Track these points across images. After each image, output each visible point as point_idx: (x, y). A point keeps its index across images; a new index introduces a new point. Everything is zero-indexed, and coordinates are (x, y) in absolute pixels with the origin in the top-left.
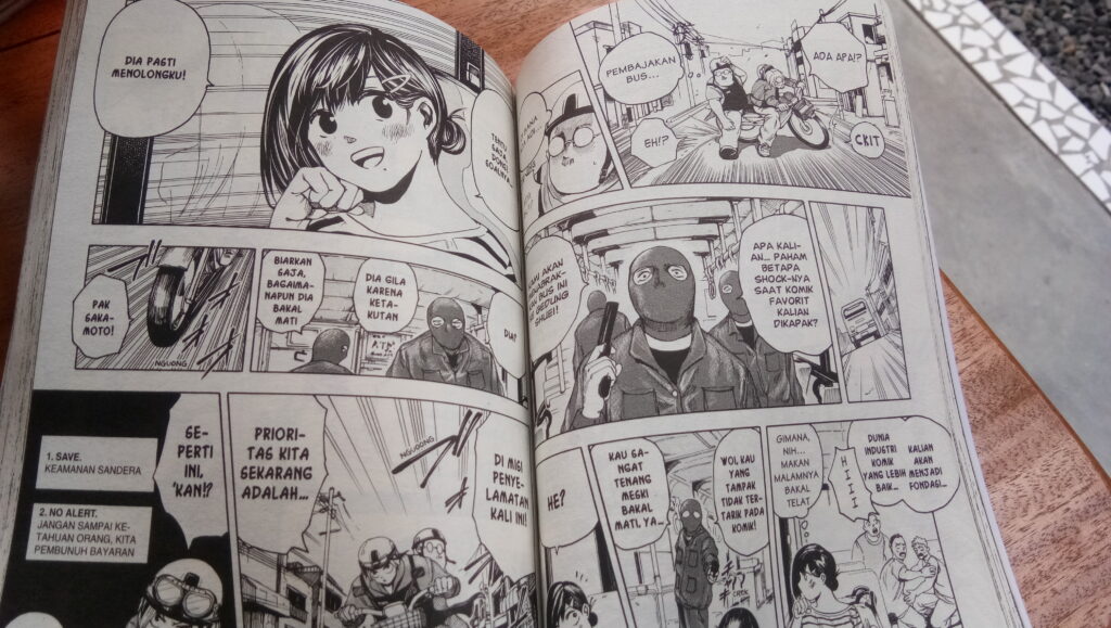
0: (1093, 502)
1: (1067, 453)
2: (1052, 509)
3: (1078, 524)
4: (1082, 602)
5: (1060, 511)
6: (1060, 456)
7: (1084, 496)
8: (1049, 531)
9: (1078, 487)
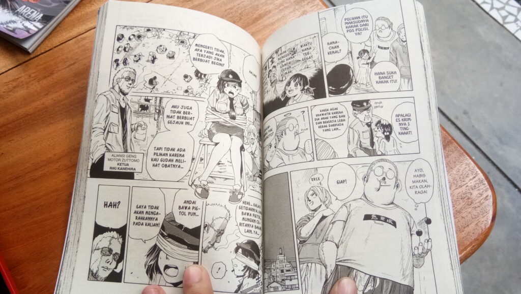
0: (477, 182)
1: (467, 164)
2: (461, 186)
3: (472, 191)
4: (473, 220)
5: (464, 187)
6: (464, 166)
7: (474, 180)
8: (460, 195)
9: (471, 177)
